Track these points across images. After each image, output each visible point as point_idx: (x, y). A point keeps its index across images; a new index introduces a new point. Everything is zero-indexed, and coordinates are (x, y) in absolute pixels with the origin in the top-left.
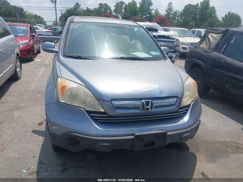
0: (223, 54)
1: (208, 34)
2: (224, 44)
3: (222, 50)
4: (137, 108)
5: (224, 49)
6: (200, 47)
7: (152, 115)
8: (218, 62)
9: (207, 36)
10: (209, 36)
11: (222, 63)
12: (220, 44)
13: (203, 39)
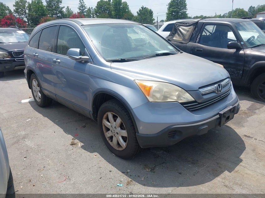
0: (199, 43)
1: (178, 27)
2: (197, 34)
3: (197, 39)
4: (213, 92)
5: (199, 39)
6: (174, 40)
7: (219, 96)
8: (197, 50)
9: (178, 29)
10: (180, 28)
11: (201, 51)
12: (194, 35)
13: (174, 32)
